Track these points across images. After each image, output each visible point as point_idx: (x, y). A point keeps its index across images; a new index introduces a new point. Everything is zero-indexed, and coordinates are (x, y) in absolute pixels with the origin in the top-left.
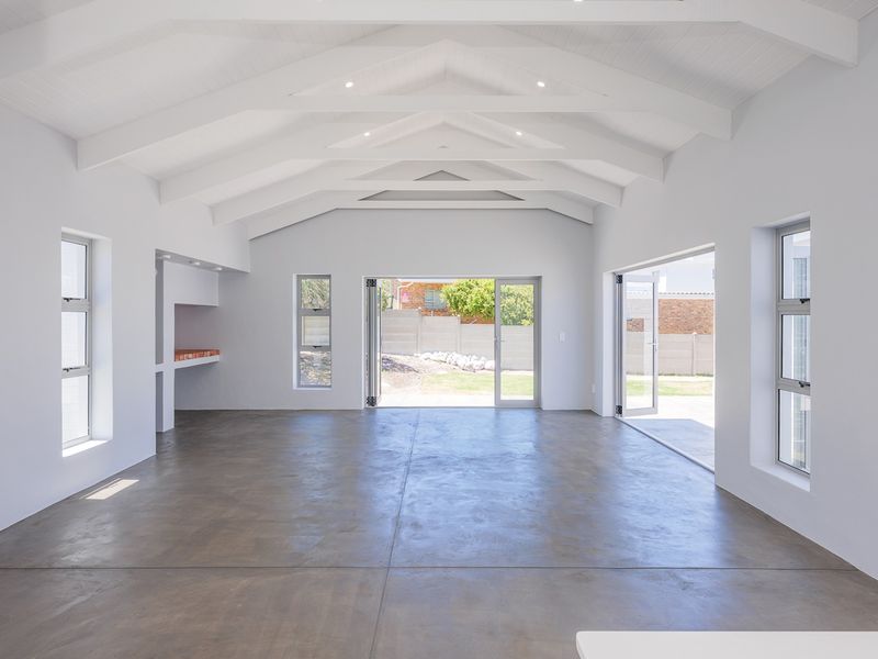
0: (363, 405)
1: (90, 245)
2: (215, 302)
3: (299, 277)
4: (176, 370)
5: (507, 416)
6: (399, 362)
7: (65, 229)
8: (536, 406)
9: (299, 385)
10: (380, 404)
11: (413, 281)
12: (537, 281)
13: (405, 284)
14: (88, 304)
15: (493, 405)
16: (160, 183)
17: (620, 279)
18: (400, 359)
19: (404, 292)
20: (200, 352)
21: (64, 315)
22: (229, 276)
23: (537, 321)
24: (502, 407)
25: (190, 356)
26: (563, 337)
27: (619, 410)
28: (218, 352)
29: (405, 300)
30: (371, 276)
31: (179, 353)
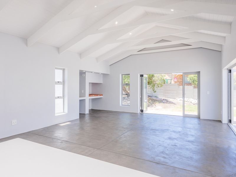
0: (139, 112)
1: (64, 70)
2: (101, 82)
3: (122, 75)
4: (89, 99)
5: (187, 120)
6: (169, 101)
7: (56, 67)
8: (199, 117)
9: (122, 105)
10: (144, 112)
11: (178, 74)
12: (199, 73)
13: (175, 75)
14: (63, 83)
15: (182, 115)
16: (81, 54)
17: (230, 71)
18: (171, 100)
19: (175, 78)
20: (97, 95)
21: (56, 85)
22: (105, 75)
23: (199, 87)
24: (185, 116)
25: (93, 96)
26: (208, 93)
27: (230, 121)
28: (102, 95)
29: (176, 80)
30: (142, 74)
31: (90, 95)
